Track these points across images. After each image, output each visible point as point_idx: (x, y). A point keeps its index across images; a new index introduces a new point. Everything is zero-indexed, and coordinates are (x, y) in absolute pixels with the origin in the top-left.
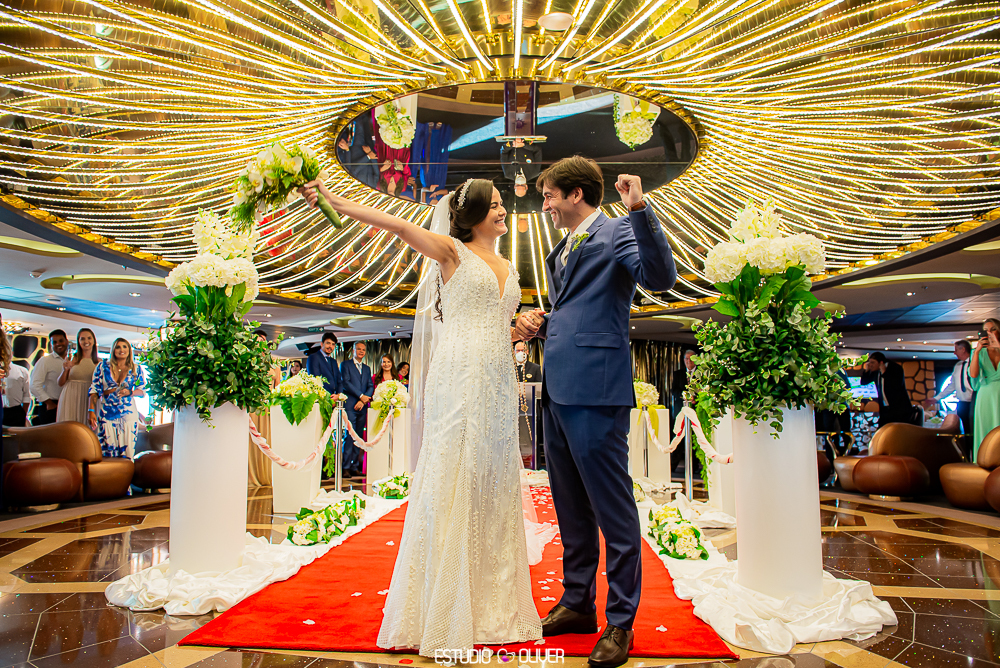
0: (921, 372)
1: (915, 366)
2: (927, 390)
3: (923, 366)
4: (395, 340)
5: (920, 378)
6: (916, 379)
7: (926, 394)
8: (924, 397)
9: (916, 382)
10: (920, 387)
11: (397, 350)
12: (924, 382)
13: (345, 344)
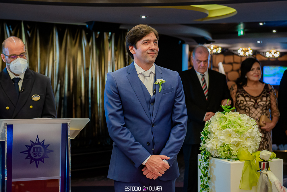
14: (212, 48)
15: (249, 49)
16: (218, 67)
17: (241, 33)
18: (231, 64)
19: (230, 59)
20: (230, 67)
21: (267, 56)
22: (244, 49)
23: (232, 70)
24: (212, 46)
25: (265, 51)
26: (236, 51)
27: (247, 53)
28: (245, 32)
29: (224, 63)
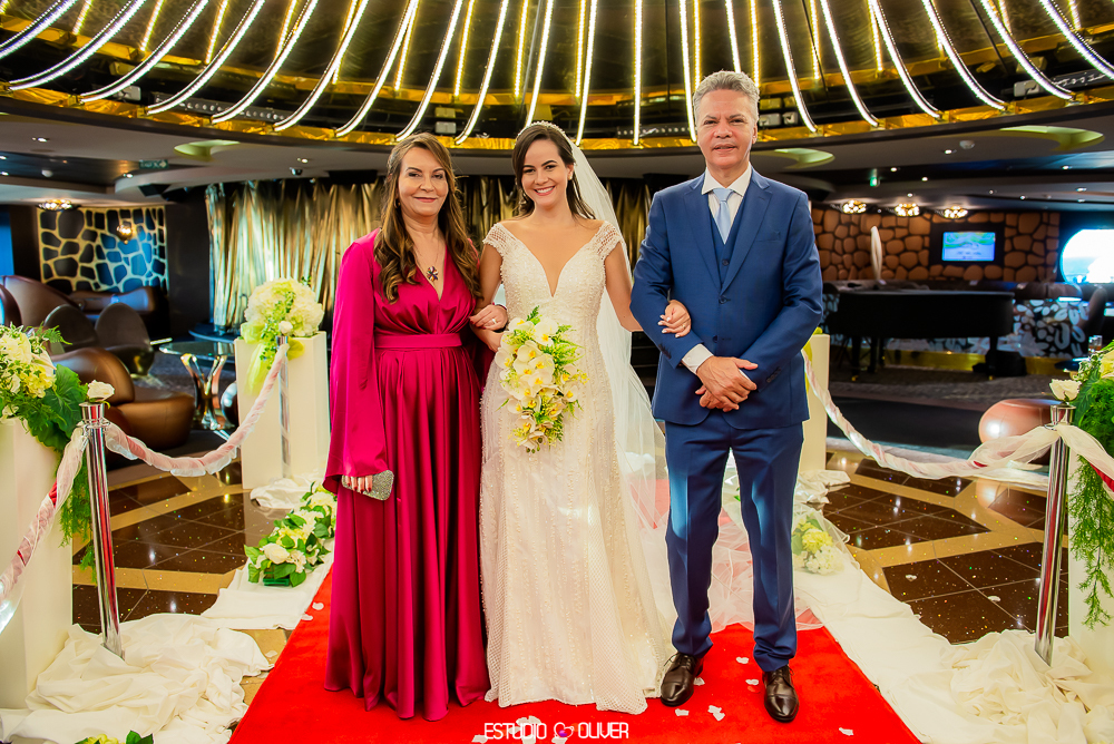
0: (1042, 228)
1: (1035, 219)
2: (1047, 252)
3: (1045, 220)
4: (307, 180)
5: (1039, 235)
6: (1035, 236)
7: (1045, 257)
8: (1042, 261)
9: (1034, 241)
10: (1038, 248)
11: (310, 196)
12: (1044, 241)
13: (225, 185)
14: (851, 205)
15: (914, 205)
16: (869, 234)
17: (874, 182)
18: (892, 228)
19: (889, 221)
20: (890, 234)
21: (946, 216)
22: (905, 205)
23: (894, 238)
24: (852, 202)
25: (943, 208)
26: (893, 208)
27: (910, 213)
28: (882, 182)
29: (880, 228)
